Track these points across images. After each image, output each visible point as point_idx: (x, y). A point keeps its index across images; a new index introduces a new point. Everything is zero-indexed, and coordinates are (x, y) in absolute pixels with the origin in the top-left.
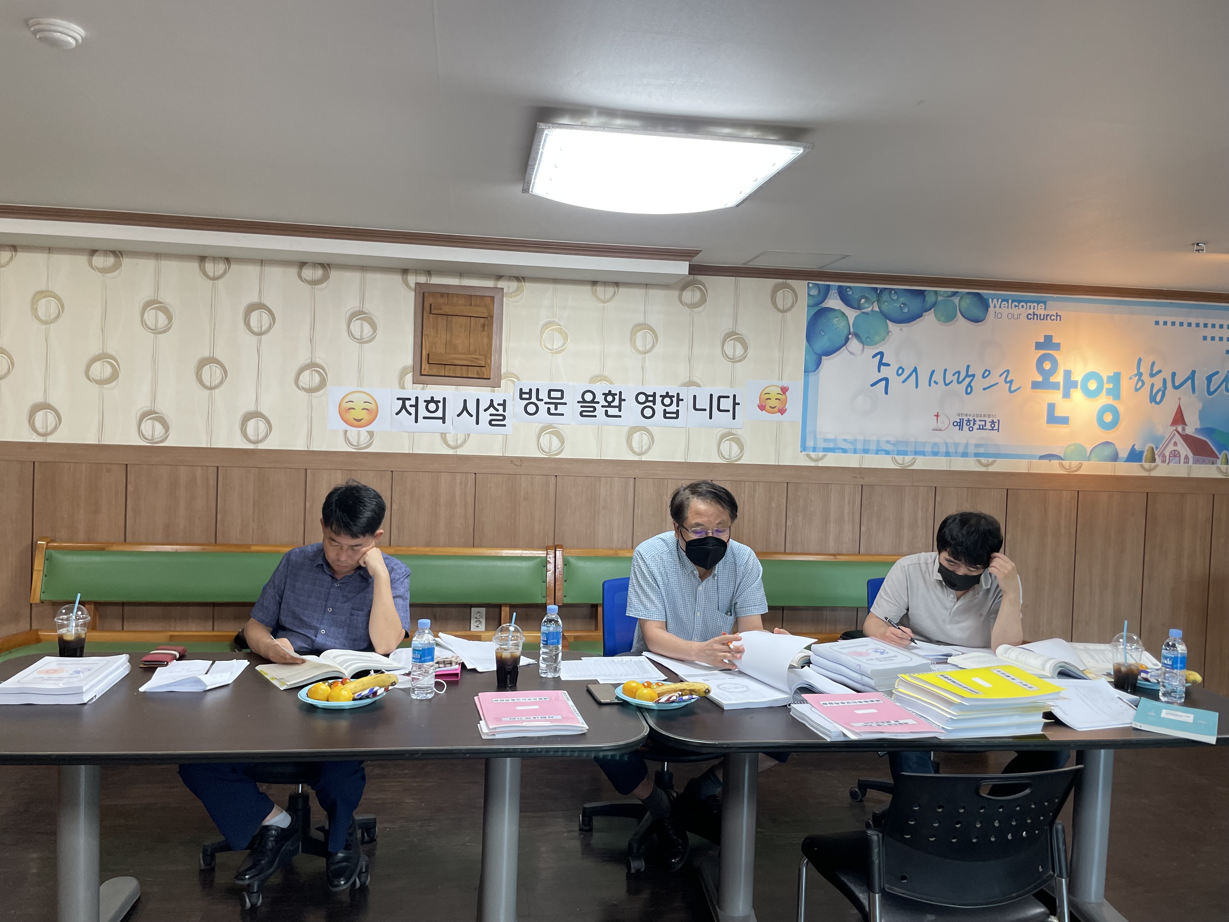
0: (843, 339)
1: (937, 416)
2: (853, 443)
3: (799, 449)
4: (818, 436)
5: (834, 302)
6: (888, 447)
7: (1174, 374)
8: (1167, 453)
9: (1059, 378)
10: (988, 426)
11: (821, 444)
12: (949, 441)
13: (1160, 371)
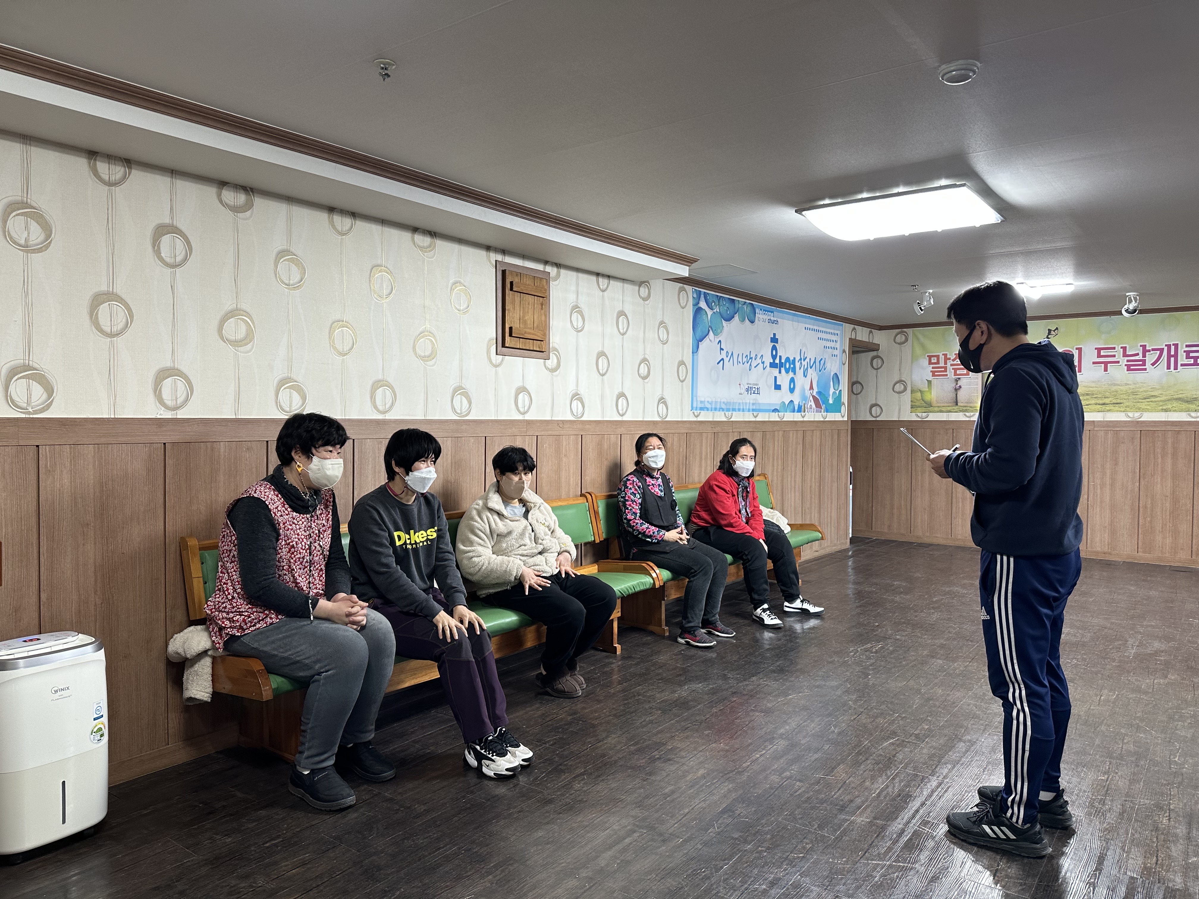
0: (707, 330)
1: (740, 385)
2: (711, 404)
3: (690, 409)
4: (698, 399)
5: (703, 305)
6: (723, 406)
7: (810, 359)
8: (809, 406)
9: (777, 361)
10: (756, 392)
11: (700, 405)
12: (744, 401)
13: (806, 357)
